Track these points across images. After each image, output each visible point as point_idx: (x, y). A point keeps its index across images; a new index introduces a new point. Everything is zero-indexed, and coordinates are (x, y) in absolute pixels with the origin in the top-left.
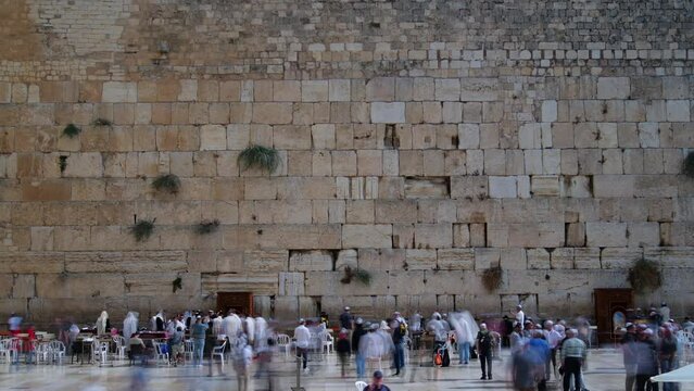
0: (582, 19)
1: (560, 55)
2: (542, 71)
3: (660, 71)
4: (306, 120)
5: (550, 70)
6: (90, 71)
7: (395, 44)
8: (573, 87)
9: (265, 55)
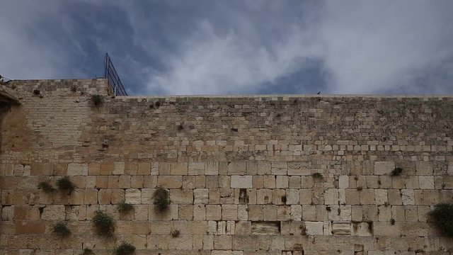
0: (364, 127)
1: (350, 148)
2: (339, 158)
3: (414, 158)
4: (191, 186)
5: (344, 157)
6: (61, 157)
7: (246, 141)
8: (359, 168)
9: (166, 147)
